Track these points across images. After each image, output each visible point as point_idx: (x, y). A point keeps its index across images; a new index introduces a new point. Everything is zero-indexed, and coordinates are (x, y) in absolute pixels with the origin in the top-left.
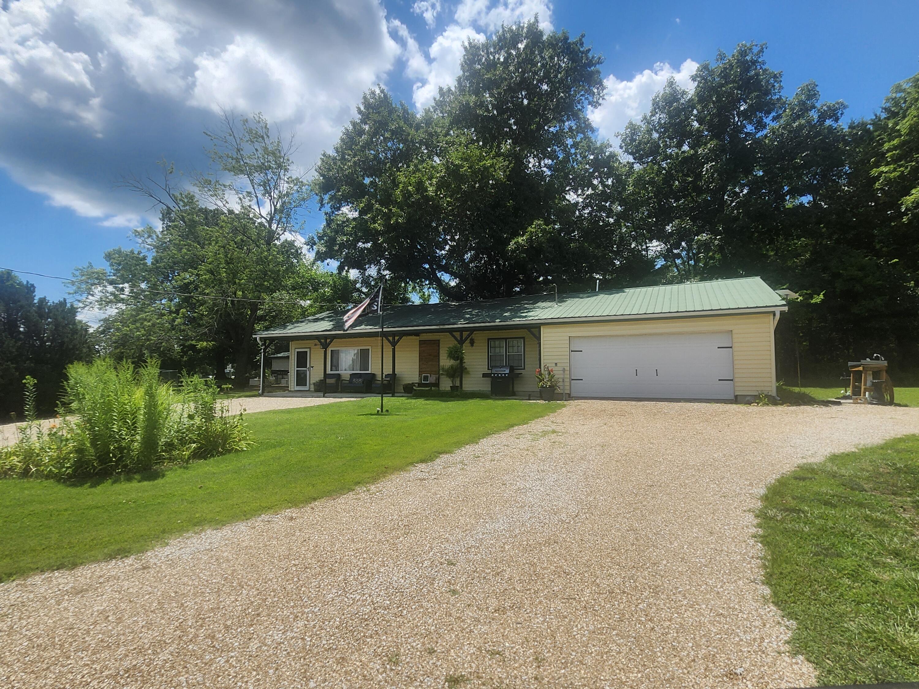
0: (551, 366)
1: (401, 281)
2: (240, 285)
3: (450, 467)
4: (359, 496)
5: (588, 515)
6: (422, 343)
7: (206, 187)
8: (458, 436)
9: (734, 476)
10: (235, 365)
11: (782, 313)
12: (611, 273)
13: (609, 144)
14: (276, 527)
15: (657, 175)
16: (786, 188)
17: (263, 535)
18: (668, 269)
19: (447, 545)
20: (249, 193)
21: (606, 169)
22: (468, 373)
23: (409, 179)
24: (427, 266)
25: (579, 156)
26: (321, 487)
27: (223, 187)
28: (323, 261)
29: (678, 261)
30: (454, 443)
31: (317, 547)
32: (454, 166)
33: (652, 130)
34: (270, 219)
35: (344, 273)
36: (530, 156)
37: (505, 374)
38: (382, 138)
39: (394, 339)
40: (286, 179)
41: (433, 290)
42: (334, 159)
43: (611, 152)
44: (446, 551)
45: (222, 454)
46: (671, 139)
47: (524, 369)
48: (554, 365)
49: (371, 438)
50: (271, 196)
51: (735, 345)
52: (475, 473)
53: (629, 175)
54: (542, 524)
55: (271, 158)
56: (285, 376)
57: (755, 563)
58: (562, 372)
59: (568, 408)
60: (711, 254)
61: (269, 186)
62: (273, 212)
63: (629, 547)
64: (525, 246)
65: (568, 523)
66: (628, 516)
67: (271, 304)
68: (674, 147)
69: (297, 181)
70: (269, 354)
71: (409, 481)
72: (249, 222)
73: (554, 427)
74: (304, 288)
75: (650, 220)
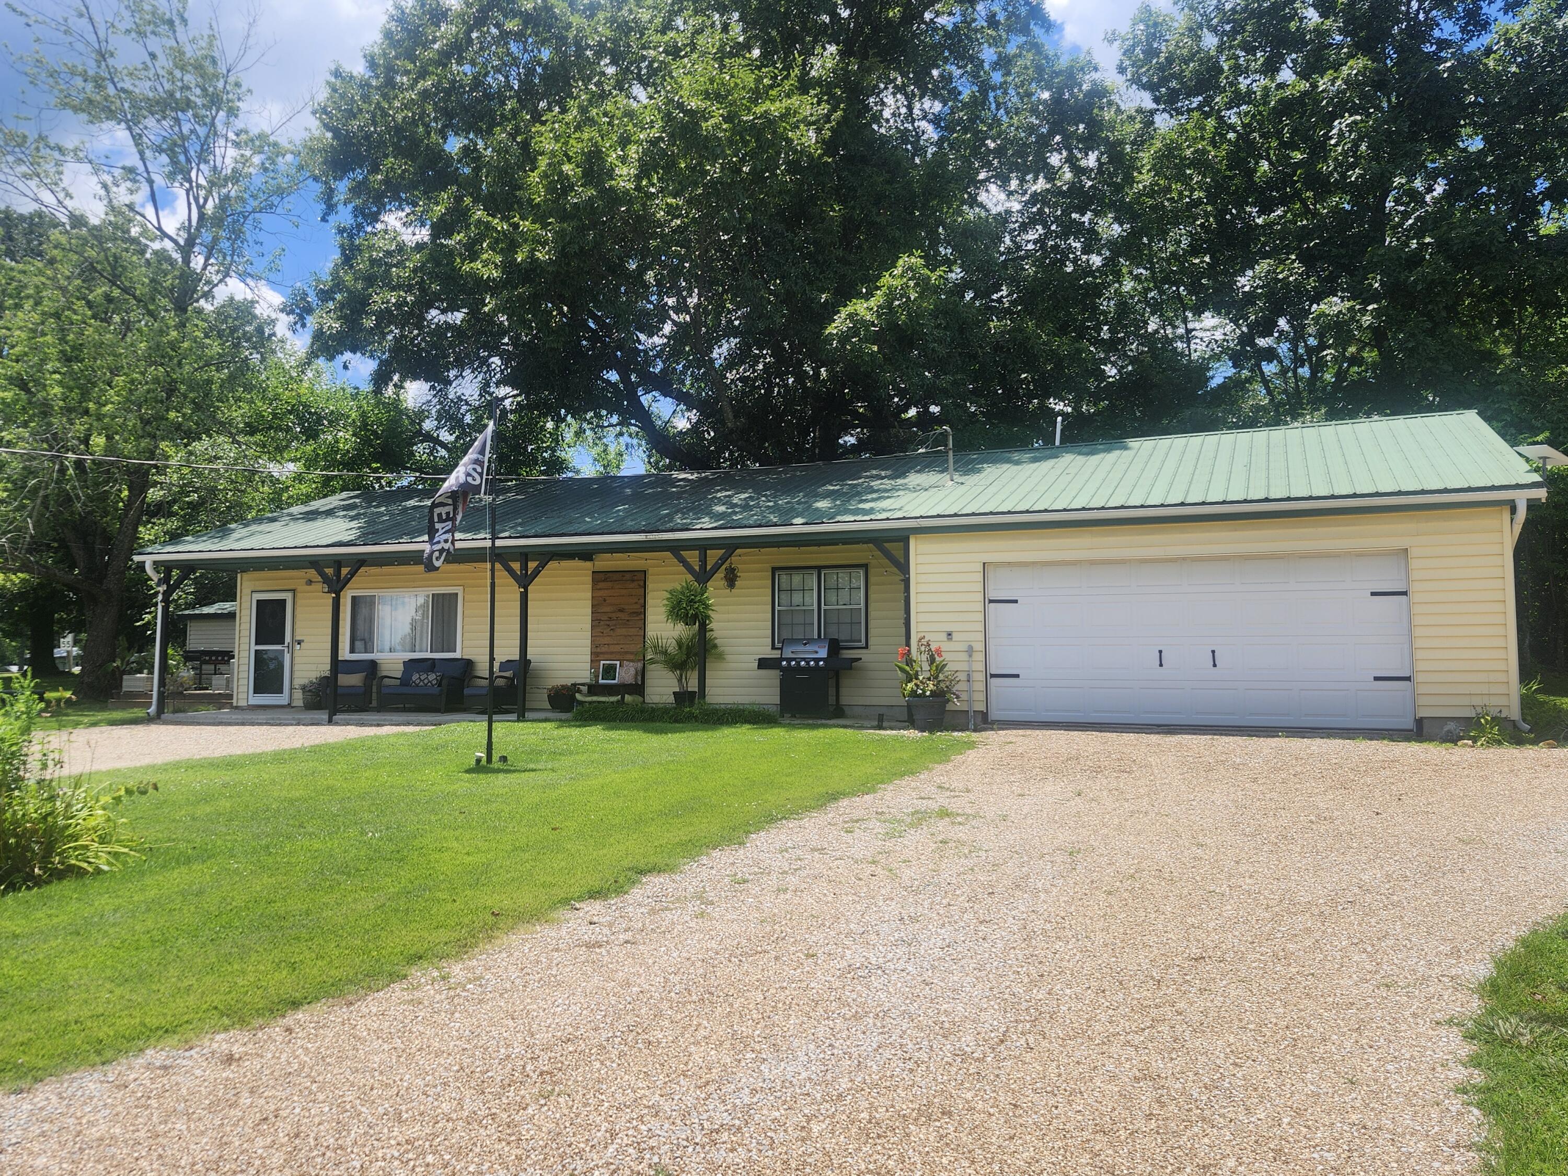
0: (937, 641)
1: (545, 416)
2: (100, 418)
3: (667, 909)
4: (418, 994)
5: (1031, 1040)
6: (599, 578)
7: (12, 153)
8: (691, 824)
9: (1411, 930)
10: (83, 636)
11: (1532, 505)
12: (1096, 398)
13: (1090, 62)
14: (186, 1084)
15: (1213, 143)
16: (1542, 185)
17: (147, 1107)
18: (1243, 389)
19: (654, 1124)
20: (130, 171)
21: (1081, 126)
22: (720, 657)
23: (566, 143)
24: (613, 376)
25: (1012, 92)
26: (315, 971)
27: (56, 154)
28: (331, 358)
29: (1270, 369)
30: (681, 844)
31: (297, 1136)
32: (686, 112)
33: (1200, 27)
34: (187, 240)
35: (390, 391)
36: (886, 88)
37: (817, 660)
38: (494, 31)
39: (525, 567)
40: (231, 136)
41: (629, 440)
42: (365, 85)
43: (1094, 82)
44: (653, 1142)
45: (38, 882)
46: (1250, 50)
47: (866, 647)
48: (944, 637)
49: (457, 833)
50: (190, 181)
51: (1414, 587)
52: (735, 926)
53: (1143, 142)
54: (910, 1065)
55: (190, 79)
56: (222, 668)
57: (1462, 1159)
58: (964, 656)
59: (982, 750)
60: (1352, 349)
61: (186, 152)
62: (194, 223)
63: (1140, 1124)
64: (873, 325)
65: (978, 1060)
66: (1138, 1039)
67: (185, 471)
68: (1256, 72)
69: (260, 142)
70: (178, 607)
71: (557, 950)
72: (127, 250)
73: (942, 800)
74: (279, 429)
75: (1197, 261)
